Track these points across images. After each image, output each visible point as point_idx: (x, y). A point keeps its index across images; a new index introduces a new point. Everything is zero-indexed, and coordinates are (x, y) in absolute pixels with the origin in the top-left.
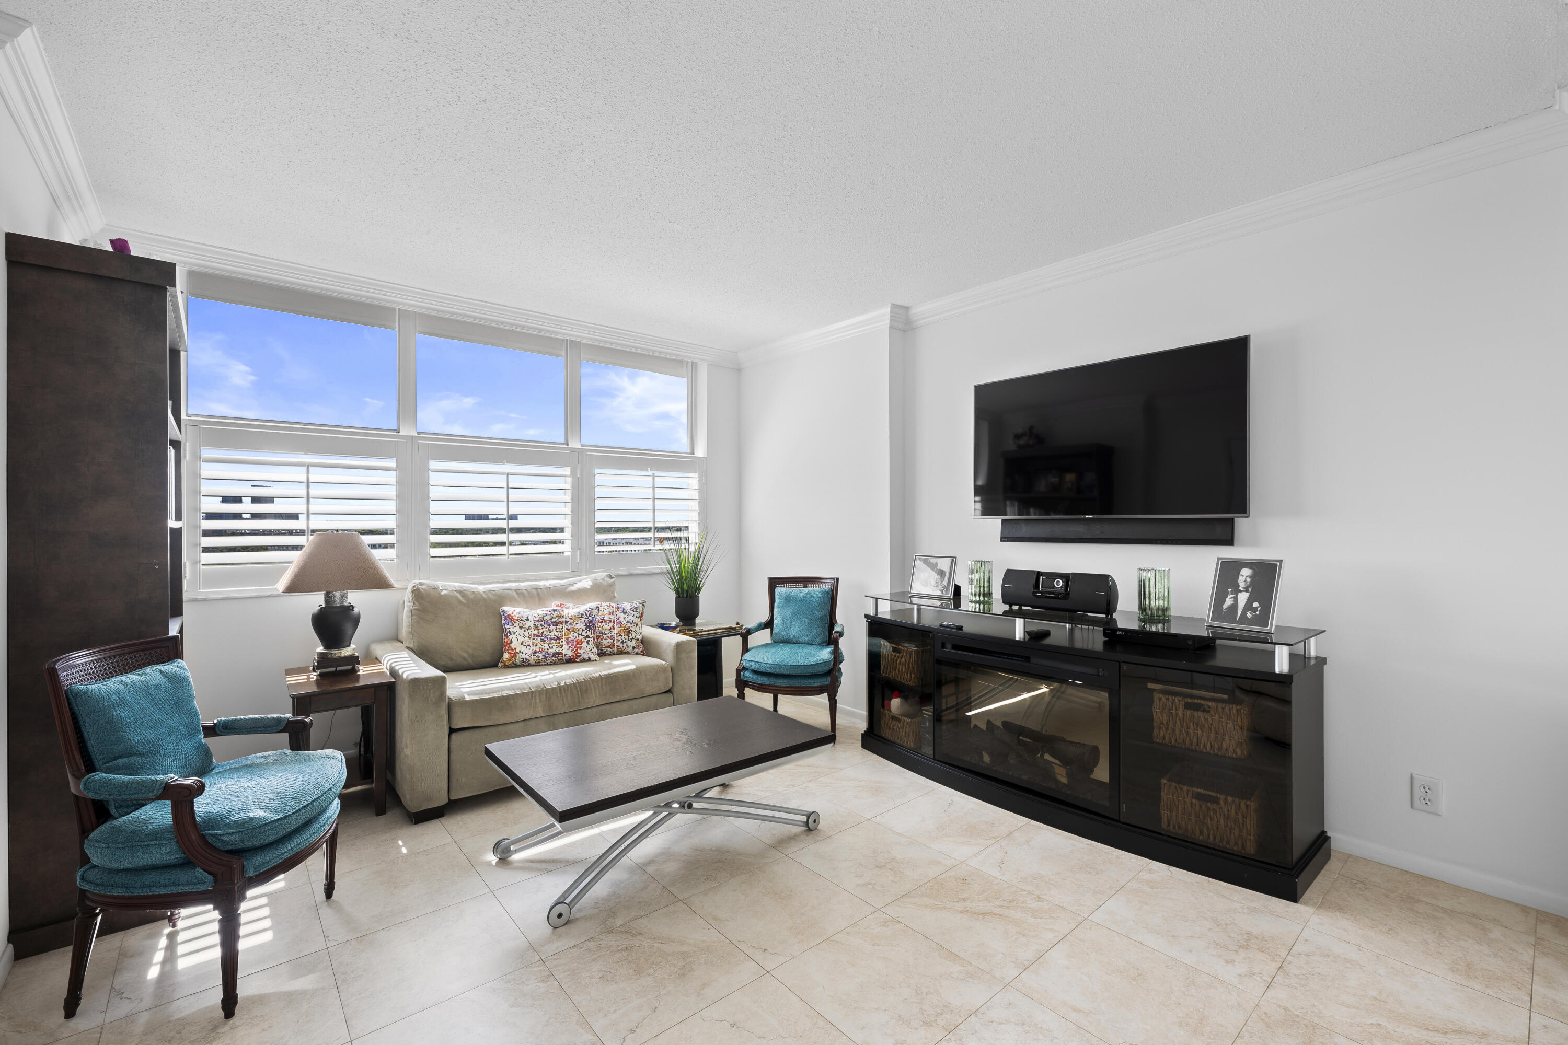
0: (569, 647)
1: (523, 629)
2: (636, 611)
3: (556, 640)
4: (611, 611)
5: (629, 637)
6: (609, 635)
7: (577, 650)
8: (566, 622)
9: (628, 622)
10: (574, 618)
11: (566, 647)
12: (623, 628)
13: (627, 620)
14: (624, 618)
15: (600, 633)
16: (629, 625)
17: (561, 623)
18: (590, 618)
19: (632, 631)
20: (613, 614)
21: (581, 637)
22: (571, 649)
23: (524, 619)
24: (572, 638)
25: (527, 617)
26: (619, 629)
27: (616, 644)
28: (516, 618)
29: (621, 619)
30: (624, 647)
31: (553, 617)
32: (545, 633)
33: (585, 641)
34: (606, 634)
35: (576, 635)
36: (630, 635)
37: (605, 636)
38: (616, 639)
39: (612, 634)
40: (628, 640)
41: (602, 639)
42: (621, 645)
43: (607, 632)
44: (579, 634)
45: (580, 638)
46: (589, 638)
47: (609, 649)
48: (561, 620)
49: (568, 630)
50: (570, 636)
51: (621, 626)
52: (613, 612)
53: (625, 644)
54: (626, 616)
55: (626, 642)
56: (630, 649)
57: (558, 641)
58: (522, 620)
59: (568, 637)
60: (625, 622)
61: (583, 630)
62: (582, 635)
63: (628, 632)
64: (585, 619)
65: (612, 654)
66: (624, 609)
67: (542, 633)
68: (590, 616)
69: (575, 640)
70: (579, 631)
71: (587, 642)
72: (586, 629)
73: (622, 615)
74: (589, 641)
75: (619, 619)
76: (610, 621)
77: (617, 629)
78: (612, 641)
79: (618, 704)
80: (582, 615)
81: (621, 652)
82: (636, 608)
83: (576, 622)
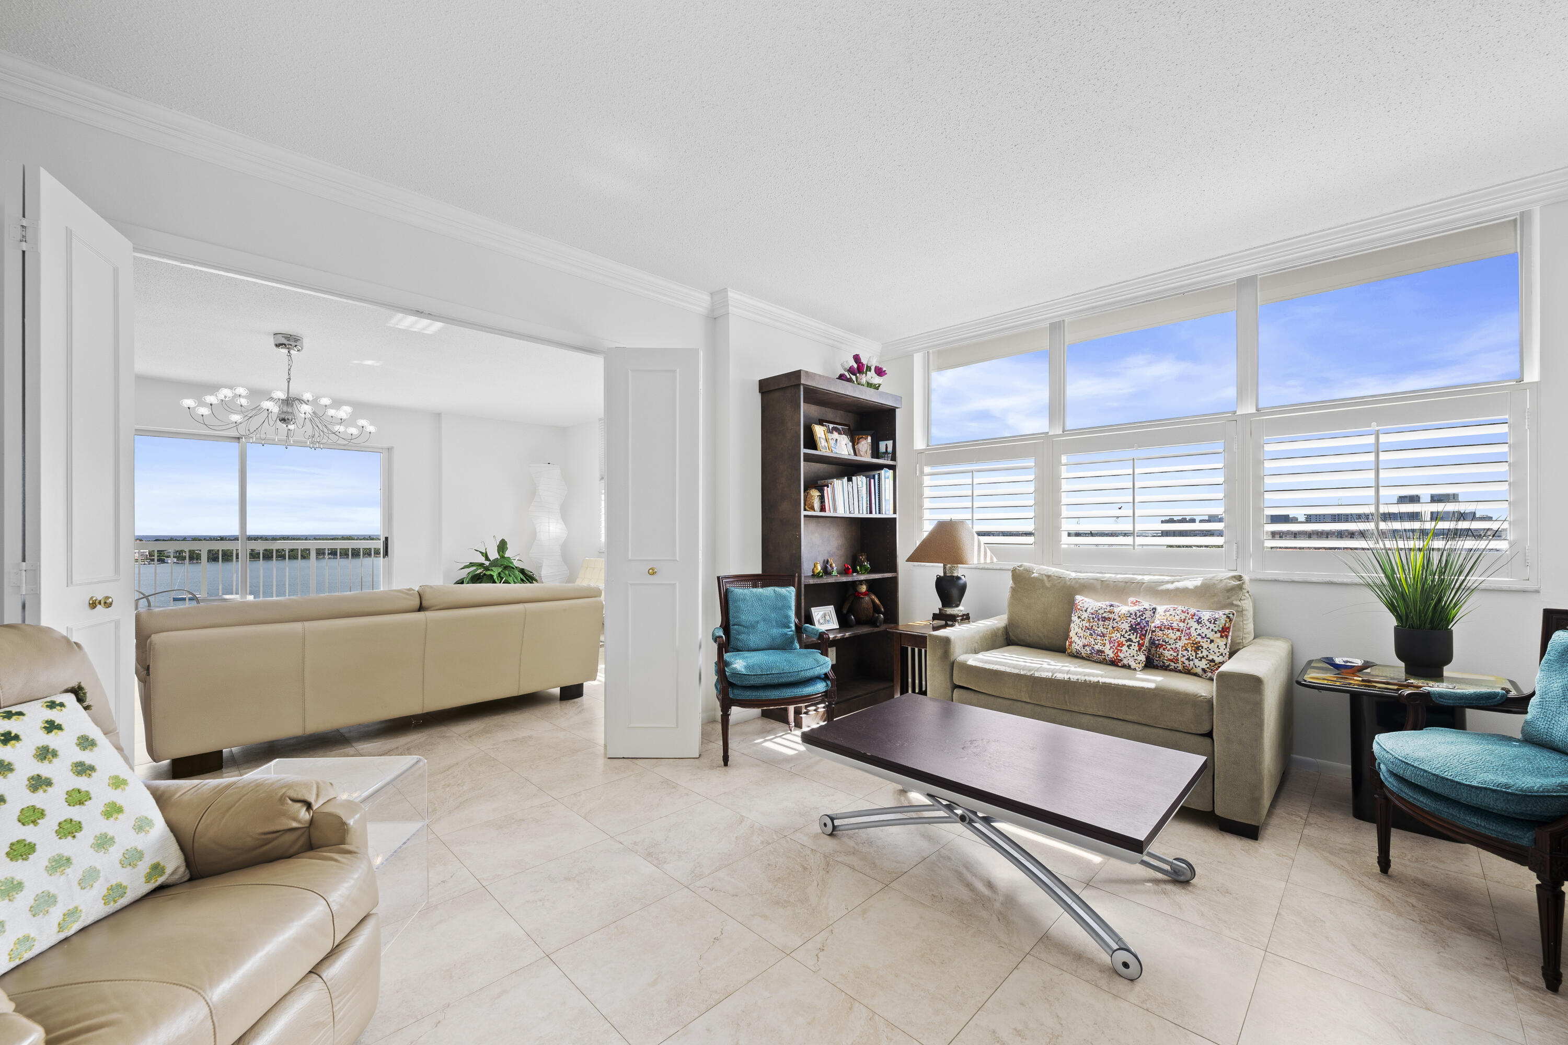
0: (1111, 647)
1: (1080, 619)
2: (1214, 623)
3: (1101, 636)
4: (1183, 617)
5: (1197, 654)
6: (1173, 646)
7: (1117, 652)
8: (1114, 620)
9: (1199, 635)
10: (1121, 616)
11: (1108, 646)
12: (1191, 642)
13: (1199, 632)
14: (1196, 629)
15: (1163, 641)
16: (1199, 639)
17: (1109, 619)
18: (1139, 620)
19: (1202, 647)
20: (1184, 622)
21: (1123, 639)
22: (1112, 650)
23: (1084, 609)
24: (1115, 638)
25: (1087, 608)
26: (1186, 642)
27: (1181, 659)
28: (1079, 607)
29: (1192, 630)
30: (1191, 666)
31: (1105, 612)
32: (1094, 627)
33: (1127, 644)
34: (1170, 645)
35: (1119, 635)
36: (1199, 652)
37: (1169, 647)
38: (1180, 652)
39: (1177, 646)
40: (1196, 658)
41: (1164, 649)
42: (1187, 662)
43: (1171, 642)
44: (1121, 635)
45: (1121, 640)
46: (1132, 641)
47: (1172, 664)
48: (1110, 616)
49: (1113, 628)
50: (1113, 635)
51: (1189, 639)
52: (1185, 620)
53: (1191, 663)
54: (1199, 627)
55: (1192, 660)
56: (1199, 671)
57: (1102, 638)
58: (1082, 610)
59: (1111, 636)
60: (1195, 634)
61: (1126, 632)
62: (1124, 637)
63: (1197, 648)
64: (1132, 620)
65: (1175, 670)
66: (1200, 618)
67: (1092, 626)
68: (1139, 617)
69: (1117, 641)
70: (1122, 631)
71: (1129, 646)
72: (1130, 631)
73: (1195, 625)
74: (1131, 645)
75: (1189, 629)
76: (1178, 630)
77: (1184, 641)
78: (1175, 654)
79: (1121, 723)
80: (1131, 614)
81: (1188, 672)
82: (1215, 620)
83: (1122, 621)
